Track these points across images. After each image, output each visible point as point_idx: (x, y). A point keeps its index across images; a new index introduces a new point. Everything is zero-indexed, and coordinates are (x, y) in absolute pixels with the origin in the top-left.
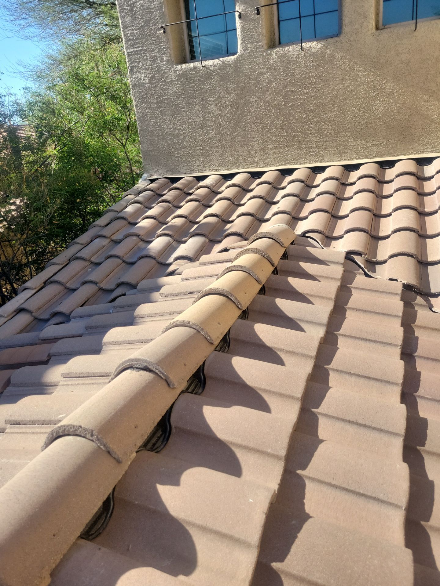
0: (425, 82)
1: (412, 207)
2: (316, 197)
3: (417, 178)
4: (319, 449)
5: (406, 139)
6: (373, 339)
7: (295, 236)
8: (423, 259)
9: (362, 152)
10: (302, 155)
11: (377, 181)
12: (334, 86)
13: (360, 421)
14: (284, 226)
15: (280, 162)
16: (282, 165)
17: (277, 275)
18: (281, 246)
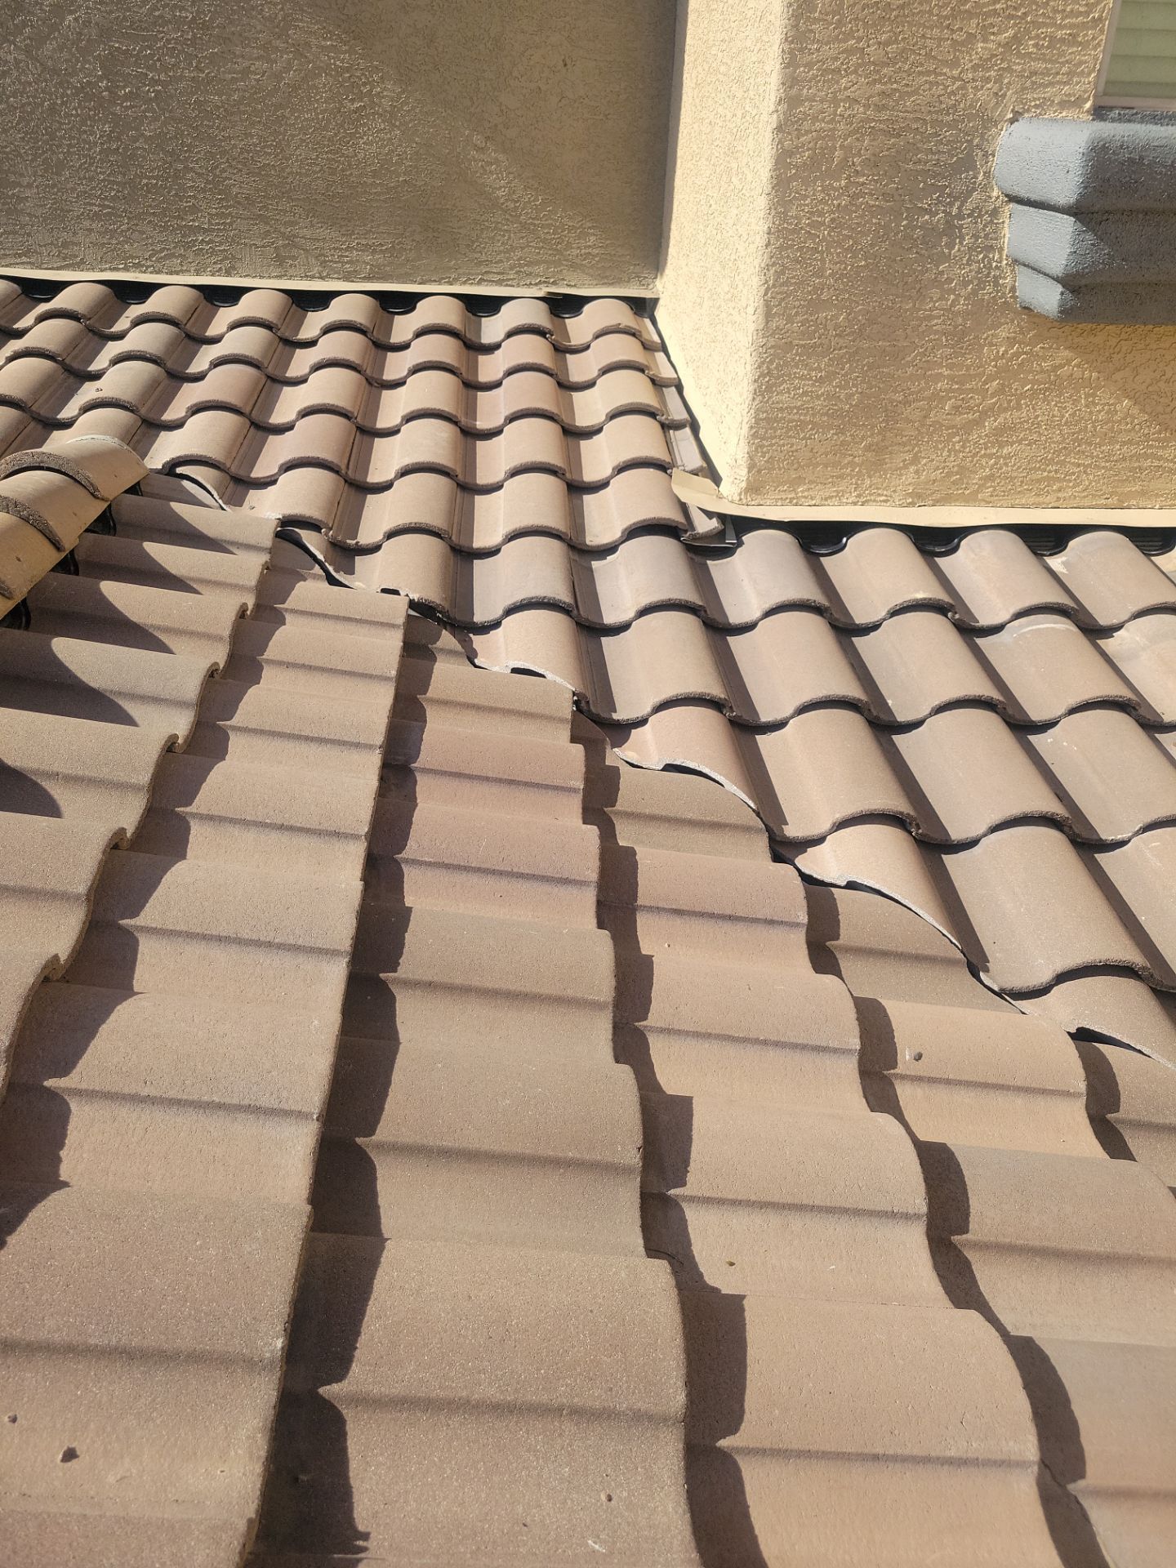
0: (475, 98)
1: (445, 414)
2: (210, 369)
3: (465, 344)
4: (113, 1017)
5: (440, 241)
6: (316, 735)
7: (143, 474)
8: (463, 542)
9: (336, 262)
10: (175, 248)
11: (371, 343)
12: (247, 64)
13: (246, 934)
14: (109, 441)
15: (109, 259)
16: (116, 269)
17: (77, 574)
18: (92, 494)
